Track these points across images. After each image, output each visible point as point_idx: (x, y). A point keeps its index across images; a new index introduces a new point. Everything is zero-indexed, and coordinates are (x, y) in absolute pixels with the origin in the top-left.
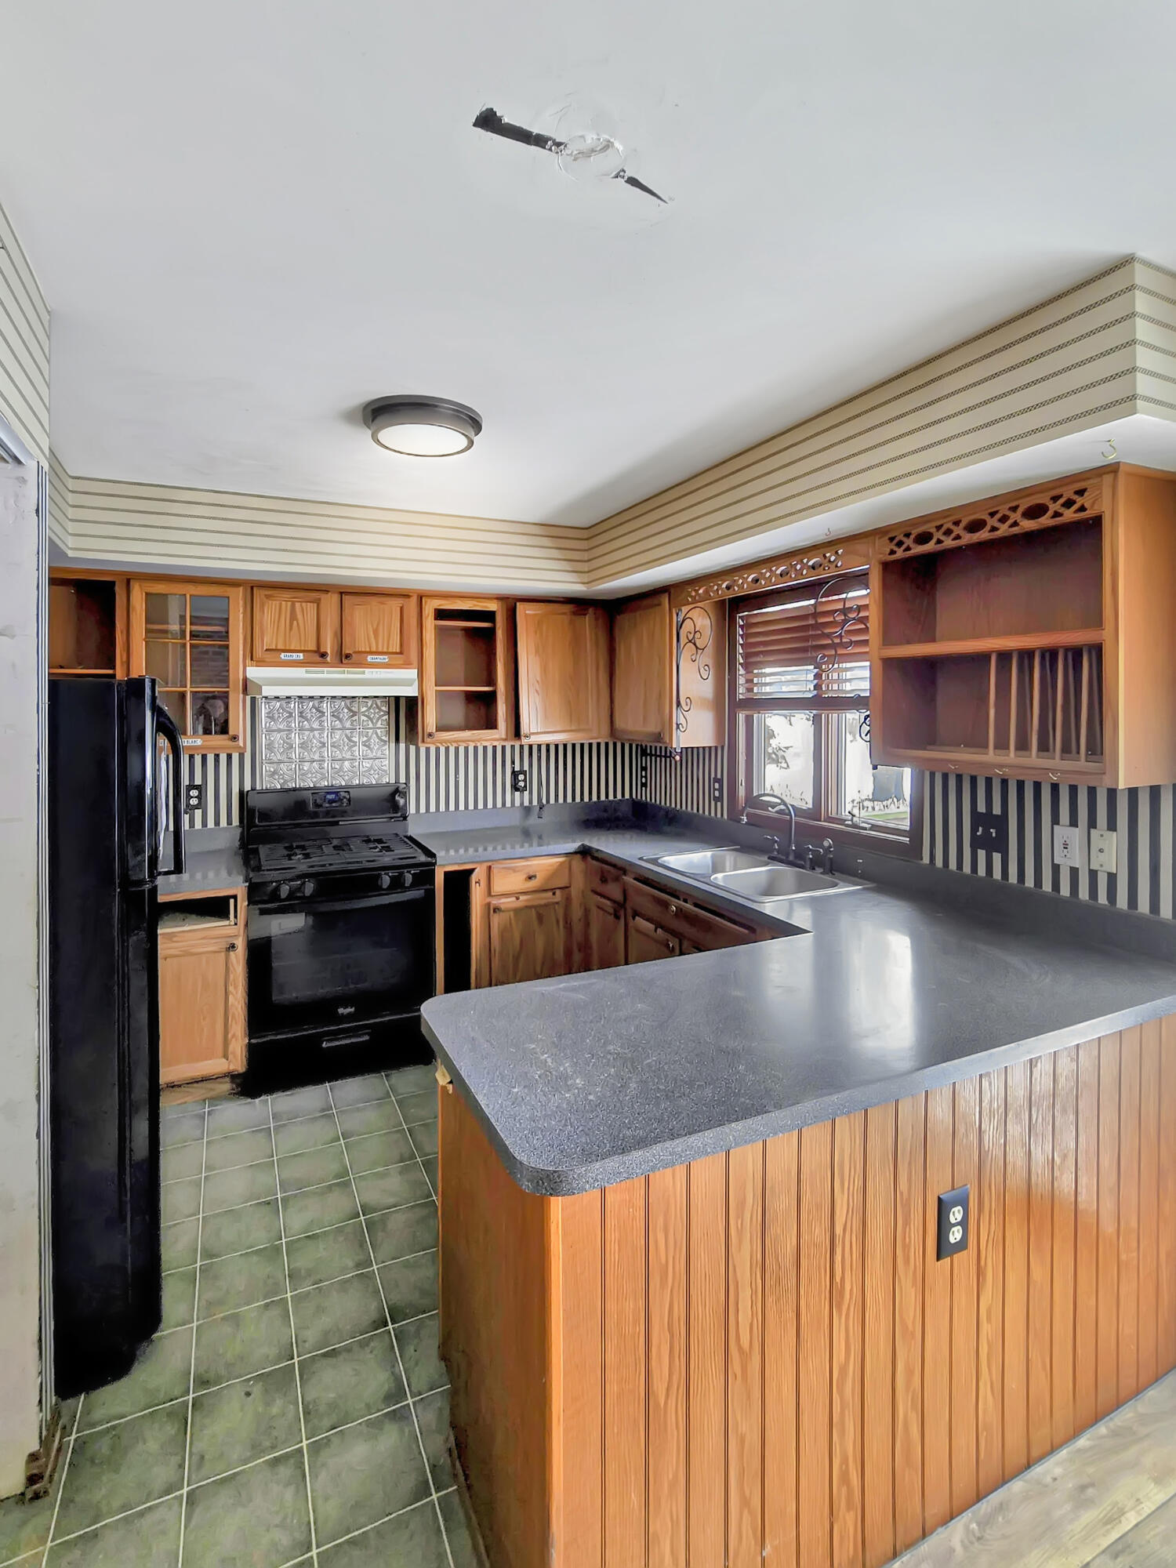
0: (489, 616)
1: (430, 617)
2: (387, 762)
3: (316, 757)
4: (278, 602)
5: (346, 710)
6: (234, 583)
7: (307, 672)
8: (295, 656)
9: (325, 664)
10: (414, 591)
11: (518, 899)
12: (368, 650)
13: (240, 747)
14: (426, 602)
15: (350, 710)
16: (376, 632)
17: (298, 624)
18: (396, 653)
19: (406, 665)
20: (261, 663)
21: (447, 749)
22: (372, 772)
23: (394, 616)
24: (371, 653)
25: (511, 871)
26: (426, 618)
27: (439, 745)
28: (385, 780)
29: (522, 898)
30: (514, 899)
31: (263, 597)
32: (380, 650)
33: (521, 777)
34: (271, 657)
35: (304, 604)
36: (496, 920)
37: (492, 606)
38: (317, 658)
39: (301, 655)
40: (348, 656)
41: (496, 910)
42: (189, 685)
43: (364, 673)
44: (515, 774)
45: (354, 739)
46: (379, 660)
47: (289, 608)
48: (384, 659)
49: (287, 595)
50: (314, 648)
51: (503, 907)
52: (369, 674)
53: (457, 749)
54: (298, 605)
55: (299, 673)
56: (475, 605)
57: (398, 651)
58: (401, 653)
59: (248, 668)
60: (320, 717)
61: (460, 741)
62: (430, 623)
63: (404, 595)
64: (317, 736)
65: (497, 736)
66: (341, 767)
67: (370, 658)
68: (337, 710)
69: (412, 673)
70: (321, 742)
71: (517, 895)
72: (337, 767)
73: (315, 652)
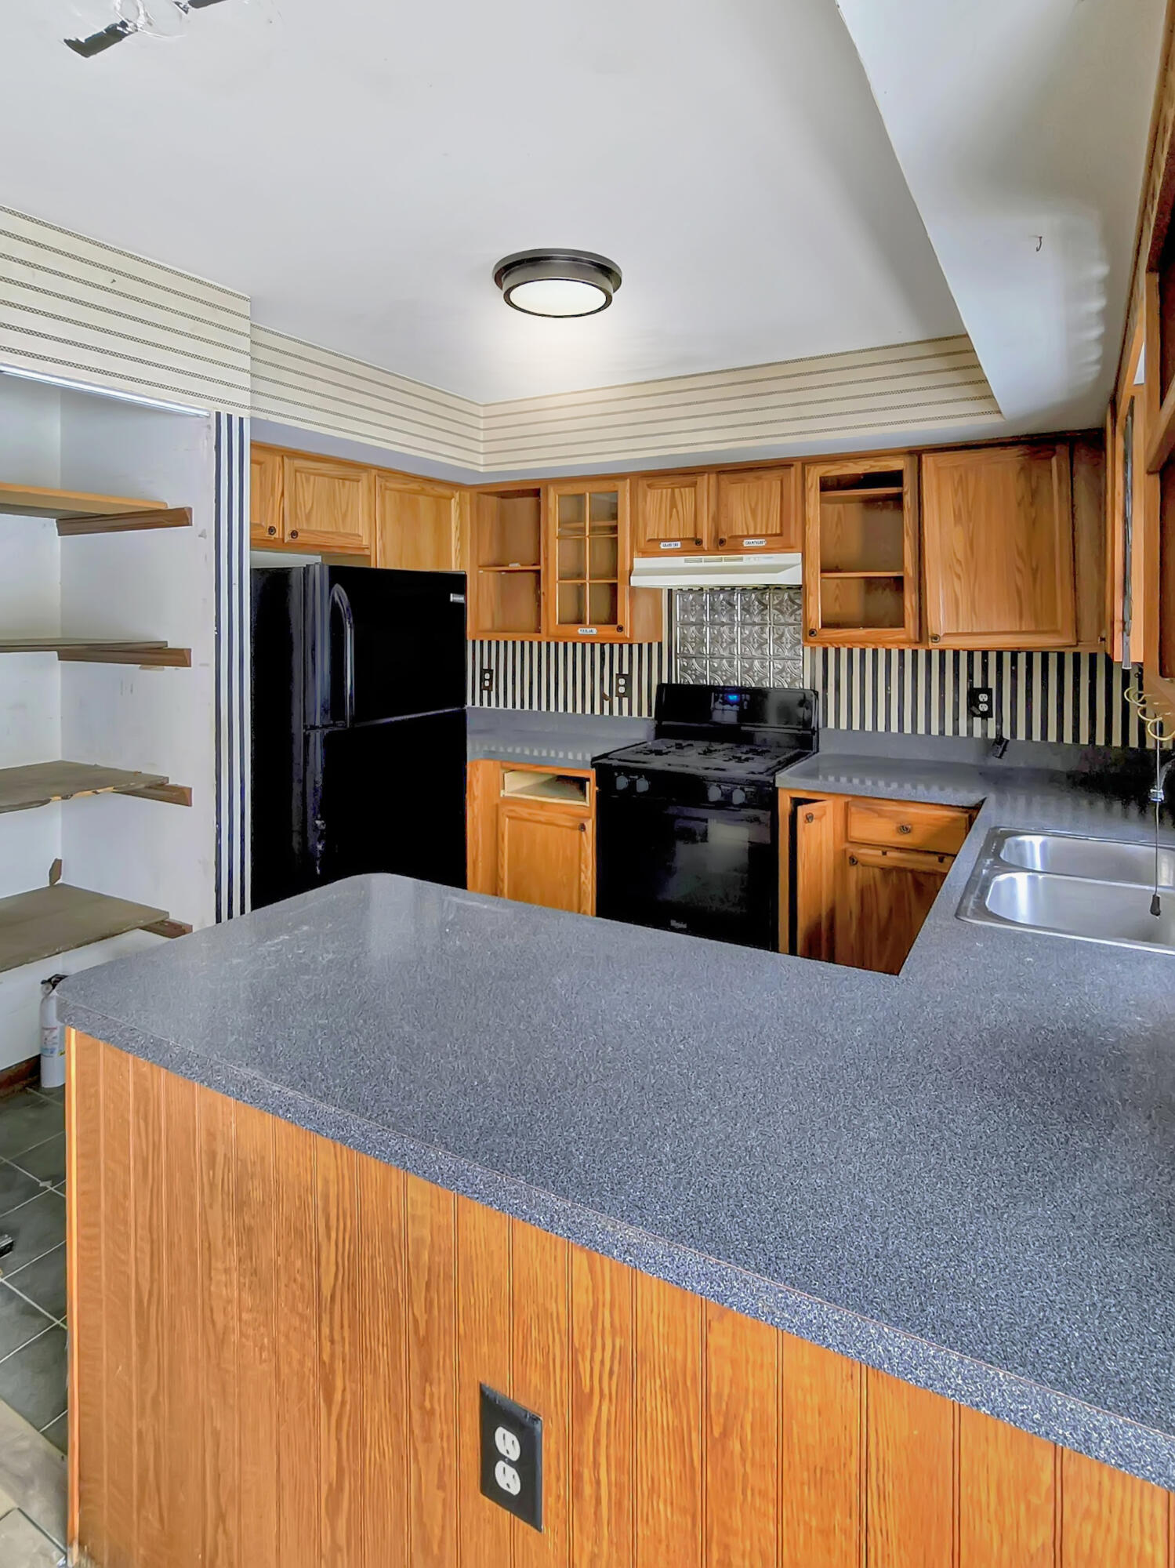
0: (895, 478)
1: (813, 489)
2: (801, 664)
3: (726, 654)
4: (660, 491)
5: (757, 603)
6: (621, 477)
7: (686, 561)
8: (672, 545)
9: (703, 552)
10: (797, 459)
11: (884, 853)
12: (746, 533)
13: (626, 638)
14: (809, 470)
15: (760, 602)
16: (754, 512)
17: (678, 512)
18: (776, 535)
19: (788, 548)
20: (645, 554)
21: (838, 650)
22: (784, 674)
23: (773, 491)
24: (748, 537)
25: (876, 815)
26: (810, 490)
27: (828, 645)
28: (798, 685)
29: (892, 854)
30: (880, 853)
31: (646, 487)
32: (758, 533)
33: (983, 697)
34: (651, 548)
35: (682, 489)
36: (853, 873)
37: (896, 464)
38: (693, 546)
39: (679, 543)
40: (722, 542)
41: (853, 861)
42: (588, 578)
43: (741, 559)
44: (973, 694)
45: (764, 635)
46: (755, 545)
47: (669, 495)
48: (760, 543)
49: (666, 482)
50: (692, 536)
51: (861, 858)
52: (749, 560)
53: (850, 651)
54: (677, 491)
55: (680, 562)
56: (872, 467)
57: (778, 532)
58: (780, 535)
59: (635, 559)
60: (730, 610)
61: (855, 642)
62: (814, 494)
63: (784, 465)
64: (727, 631)
65: (902, 637)
66: (752, 665)
67: (746, 543)
68: (748, 602)
69: (796, 557)
70: (730, 638)
71: (885, 849)
72: (747, 666)
73: (692, 539)
